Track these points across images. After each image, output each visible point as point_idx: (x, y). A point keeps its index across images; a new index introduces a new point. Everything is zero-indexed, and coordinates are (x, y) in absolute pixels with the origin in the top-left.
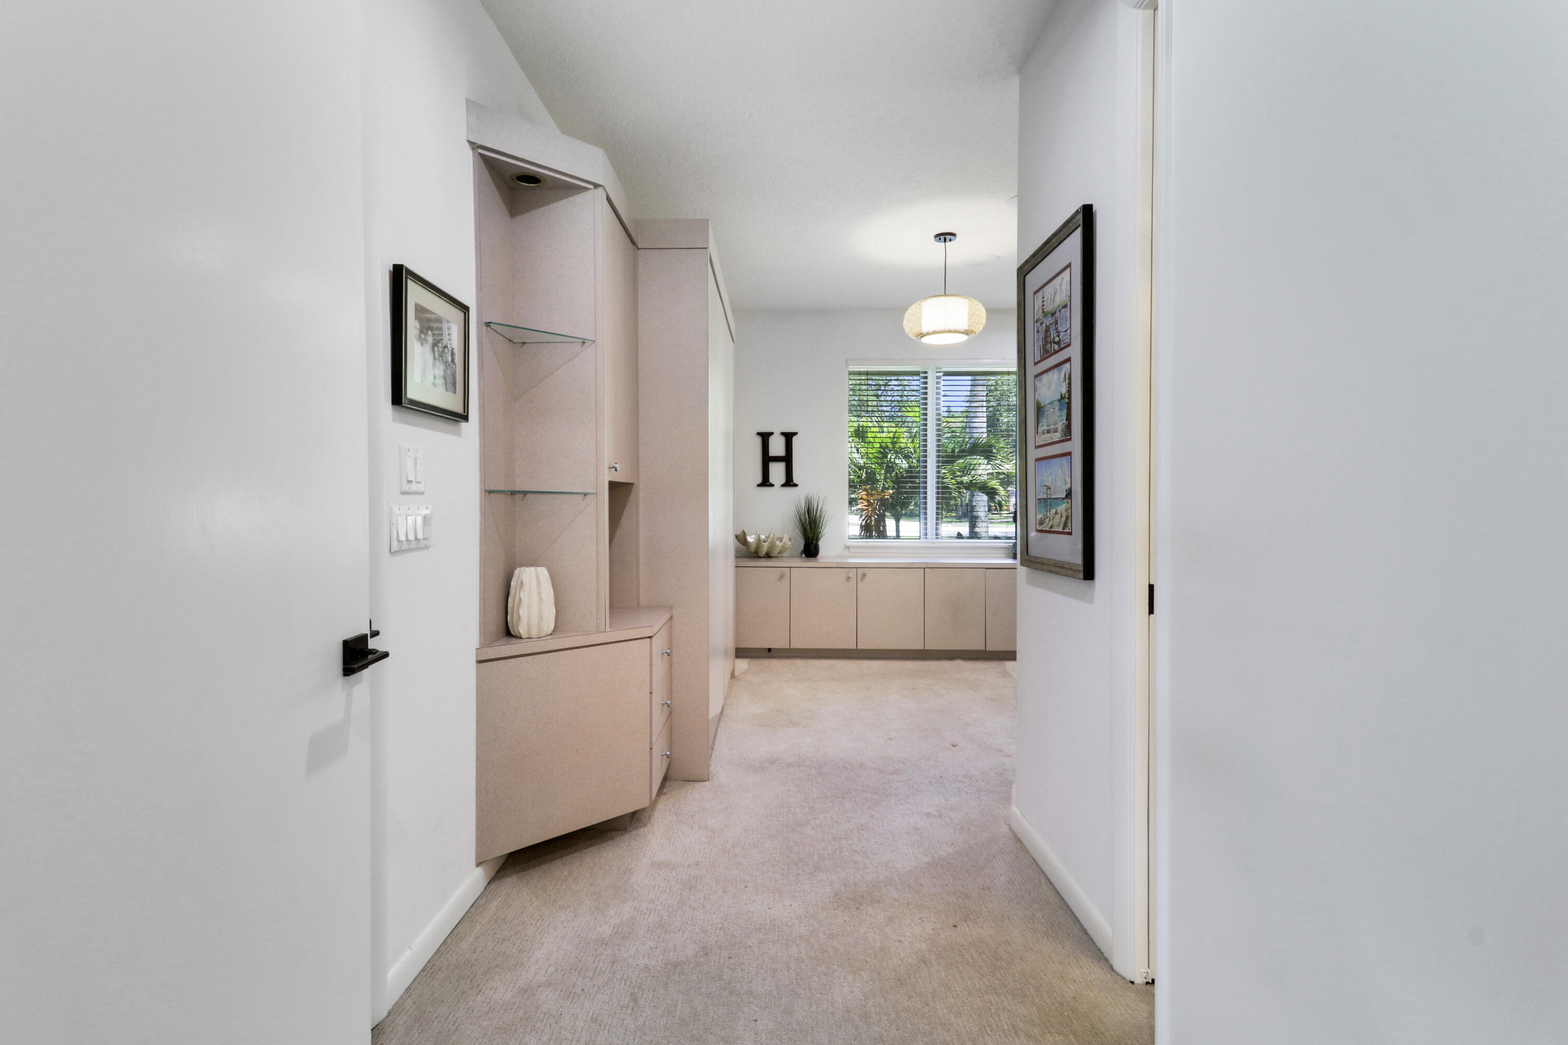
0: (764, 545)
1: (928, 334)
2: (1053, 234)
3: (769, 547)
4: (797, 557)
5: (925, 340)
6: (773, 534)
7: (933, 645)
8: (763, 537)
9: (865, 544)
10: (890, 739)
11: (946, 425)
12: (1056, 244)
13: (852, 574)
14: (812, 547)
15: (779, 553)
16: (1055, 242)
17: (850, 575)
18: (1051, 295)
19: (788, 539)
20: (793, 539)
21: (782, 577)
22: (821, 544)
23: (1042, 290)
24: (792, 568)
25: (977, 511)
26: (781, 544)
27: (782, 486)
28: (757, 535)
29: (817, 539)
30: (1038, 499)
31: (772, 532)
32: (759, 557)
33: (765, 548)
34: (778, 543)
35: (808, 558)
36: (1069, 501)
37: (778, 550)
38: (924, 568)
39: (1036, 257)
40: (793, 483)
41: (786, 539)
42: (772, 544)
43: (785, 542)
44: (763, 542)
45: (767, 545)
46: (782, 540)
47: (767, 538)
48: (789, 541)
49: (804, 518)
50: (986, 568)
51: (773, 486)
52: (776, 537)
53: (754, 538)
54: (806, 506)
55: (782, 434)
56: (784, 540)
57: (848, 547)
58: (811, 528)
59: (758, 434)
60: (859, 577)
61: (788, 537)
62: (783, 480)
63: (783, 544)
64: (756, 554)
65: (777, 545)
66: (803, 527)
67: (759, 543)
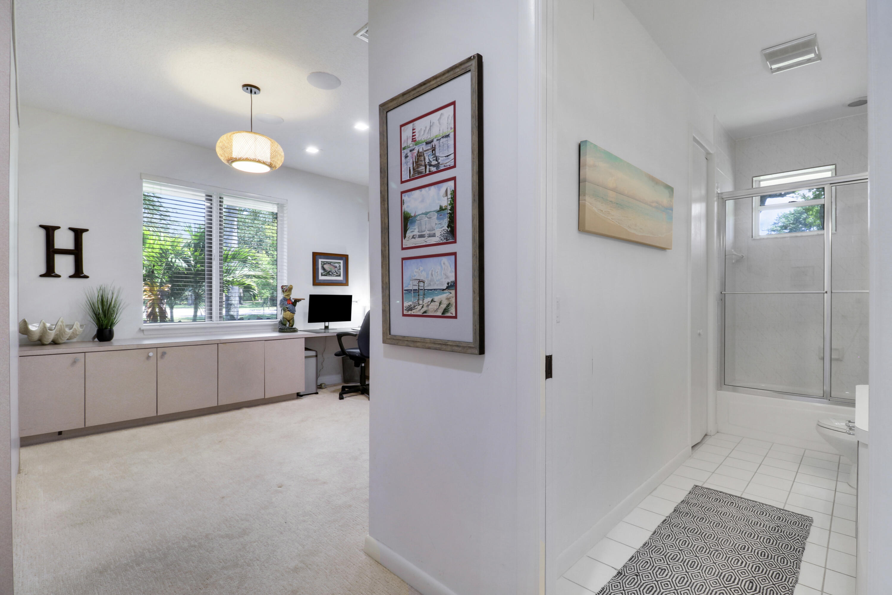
0: (50, 333)
1: (240, 160)
2: (433, 77)
3: (57, 335)
4: (89, 341)
5: (236, 165)
6: (62, 322)
7: (224, 401)
8: (48, 325)
9: (158, 327)
10: (223, 498)
12: (435, 86)
14: (106, 332)
15: (68, 339)
16: (434, 84)
17: (151, 354)
18: (426, 128)
19: (79, 326)
20: (85, 326)
21: (75, 362)
22: (115, 329)
23: (412, 123)
24: (86, 353)
25: (231, 300)
26: (71, 330)
27: (71, 277)
28: (42, 324)
29: (112, 324)
30: (405, 290)
31: (61, 320)
32: (43, 345)
33: (51, 335)
34: (67, 330)
35: (102, 343)
36: (453, 292)
37: (67, 337)
38: (218, 344)
39: (405, 96)
40: (83, 275)
41: (77, 326)
42: (60, 332)
43: (75, 329)
44: (50, 330)
45: (54, 332)
46: (71, 327)
47: (54, 327)
48: (79, 328)
49: (97, 306)
50: (265, 340)
51: (59, 276)
52: (64, 325)
53: (38, 326)
54: (98, 295)
55: (70, 229)
56: (74, 327)
57: (143, 330)
58: (105, 316)
59: (41, 226)
60: (159, 355)
61: (79, 324)
62: (72, 271)
63: (73, 331)
64: (39, 342)
65: (67, 332)
66: (96, 314)
67: (44, 331)
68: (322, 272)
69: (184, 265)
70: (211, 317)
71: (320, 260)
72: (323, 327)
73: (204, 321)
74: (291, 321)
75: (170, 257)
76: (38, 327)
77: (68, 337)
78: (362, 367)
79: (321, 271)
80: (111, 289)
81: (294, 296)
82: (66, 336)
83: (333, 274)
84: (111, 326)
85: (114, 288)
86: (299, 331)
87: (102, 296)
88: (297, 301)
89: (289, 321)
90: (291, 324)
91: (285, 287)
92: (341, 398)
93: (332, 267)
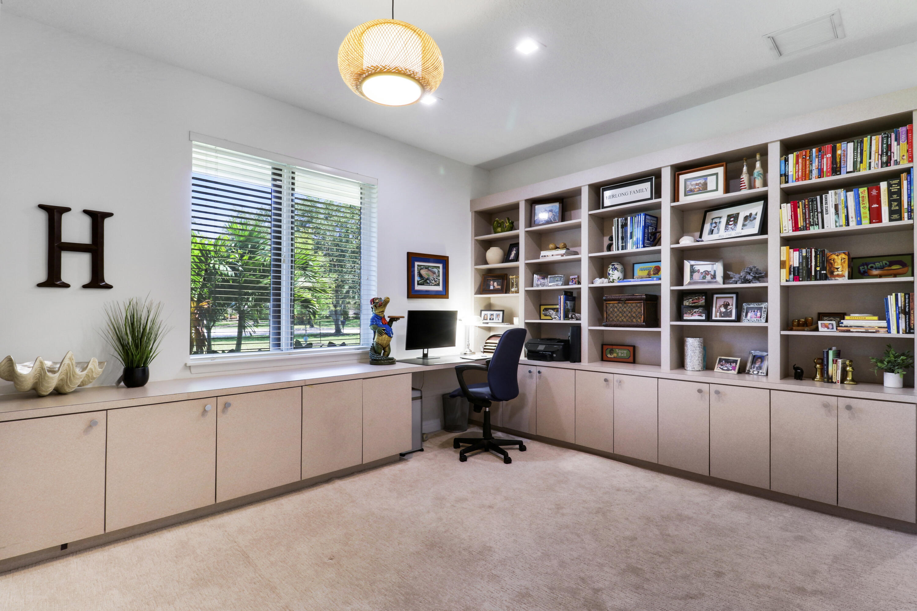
0: (52, 378)
3: (62, 380)
4: (111, 387)
6: (71, 359)
7: (309, 473)
8: (48, 364)
9: (209, 361)
11: (264, 242)
13: (210, 406)
14: (138, 373)
15: (79, 386)
17: (206, 406)
19: (97, 364)
20: (105, 364)
21: (92, 424)
22: (152, 367)
24: (108, 411)
26: (85, 372)
27: (85, 287)
28: (38, 363)
29: (148, 360)
31: (69, 356)
32: (40, 396)
33: (53, 381)
34: (78, 371)
35: (130, 388)
37: (79, 382)
38: (302, 386)
40: (104, 283)
41: (94, 365)
42: (67, 374)
43: (91, 369)
44: (49, 371)
45: (58, 376)
46: (86, 366)
47: (58, 366)
48: (97, 367)
49: (123, 330)
50: (363, 379)
51: (67, 286)
52: (74, 363)
53: (32, 365)
54: (127, 315)
55: (86, 212)
56: (90, 366)
57: (190, 366)
58: (137, 346)
59: (41, 207)
60: (220, 408)
61: (97, 362)
62: (86, 278)
63: (87, 372)
64: (34, 391)
65: (77, 375)
66: (123, 345)
67: (41, 375)
68: (419, 280)
69: (231, 273)
70: (279, 345)
71: (417, 264)
72: (421, 356)
73: (269, 349)
74: (386, 348)
75: (213, 262)
76: (33, 367)
77: (79, 384)
78: (485, 412)
79: (417, 278)
80: (147, 304)
81: (388, 312)
82: (77, 381)
83: (431, 282)
84: (144, 364)
85: (151, 304)
86: (397, 363)
87: (133, 316)
88: (393, 319)
89: (384, 349)
90: (386, 353)
91: (377, 301)
92: (463, 459)
93: (430, 273)
